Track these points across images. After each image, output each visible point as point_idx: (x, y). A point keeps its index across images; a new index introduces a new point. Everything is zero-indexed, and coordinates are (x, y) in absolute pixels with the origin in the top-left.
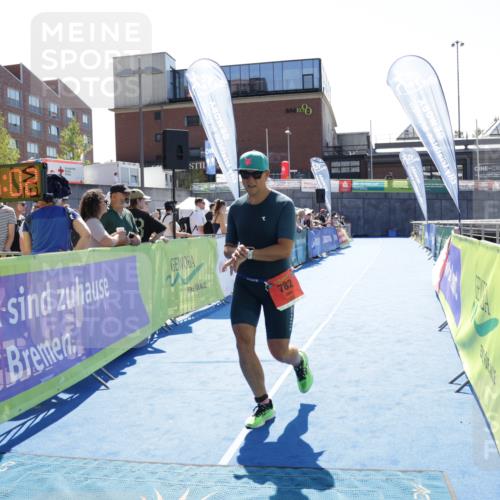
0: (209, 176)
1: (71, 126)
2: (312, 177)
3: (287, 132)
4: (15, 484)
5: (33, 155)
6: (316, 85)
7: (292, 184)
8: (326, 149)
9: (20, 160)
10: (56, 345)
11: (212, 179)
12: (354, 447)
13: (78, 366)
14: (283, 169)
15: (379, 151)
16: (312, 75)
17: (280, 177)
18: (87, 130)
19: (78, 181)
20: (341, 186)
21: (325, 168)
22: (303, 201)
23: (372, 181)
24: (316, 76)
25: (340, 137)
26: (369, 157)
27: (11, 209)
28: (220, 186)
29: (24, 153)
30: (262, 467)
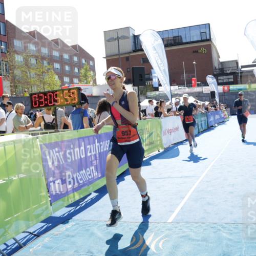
0: (155, 88)
1: (85, 67)
2: (208, 85)
3: (194, 63)
5: (67, 83)
6: (208, 38)
7: (197, 89)
8: (214, 70)
9: (61, 86)
10: (88, 172)
11: (157, 89)
12: (231, 214)
14: (193, 82)
15: (243, 69)
16: (206, 32)
17: (192, 86)
18: (93, 69)
19: (90, 94)
20: (223, 89)
21: (215, 80)
22: (204, 98)
23: (240, 85)
24: (208, 32)
25: (222, 63)
26: (238, 73)
27: (62, 110)
28: (161, 93)
29: (63, 83)
30: (187, 223)
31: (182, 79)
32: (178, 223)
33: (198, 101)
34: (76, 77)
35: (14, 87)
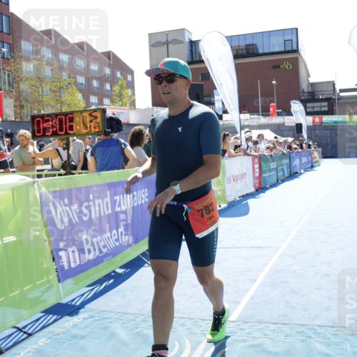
1: (120, 83)
2: (292, 115)
3: (274, 82)
4: (88, 330)
5: (94, 104)
6: (295, 48)
7: (277, 120)
8: (302, 94)
9: (85, 107)
10: (114, 235)
11: (220, 117)
12: (328, 310)
13: (129, 250)
14: (271, 109)
15: (342, 94)
16: (292, 40)
17: (269, 115)
18: (131, 85)
19: (126, 121)
20: (314, 121)
21: (302, 108)
22: (286, 133)
23: (337, 116)
24: (294, 41)
25: (312, 85)
26: (335, 99)
27: (81, 141)
28: (226, 122)
29: (88, 103)
30: (260, 322)
31: (255, 104)
32: (246, 323)
33: (278, 137)
34: (108, 97)
35: (19, 107)
